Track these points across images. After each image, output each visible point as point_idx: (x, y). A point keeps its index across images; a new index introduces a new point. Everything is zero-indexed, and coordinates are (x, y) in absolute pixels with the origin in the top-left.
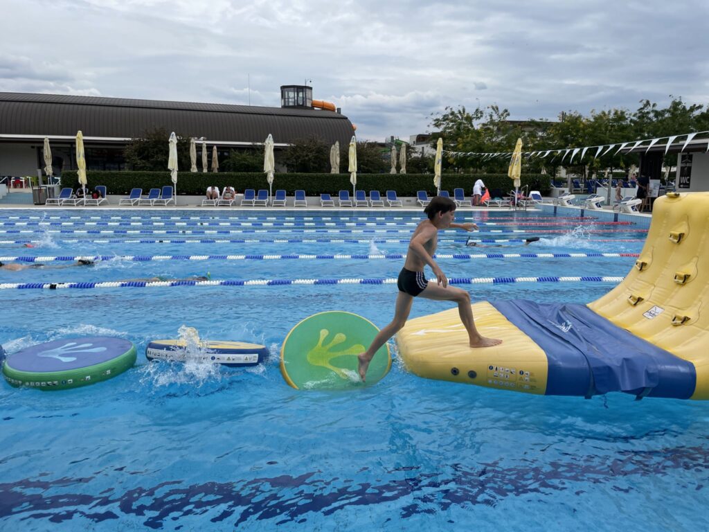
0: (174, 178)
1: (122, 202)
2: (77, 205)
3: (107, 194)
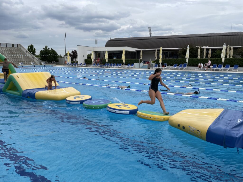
0: (187, 61)
1: (171, 68)
3: (167, 66)
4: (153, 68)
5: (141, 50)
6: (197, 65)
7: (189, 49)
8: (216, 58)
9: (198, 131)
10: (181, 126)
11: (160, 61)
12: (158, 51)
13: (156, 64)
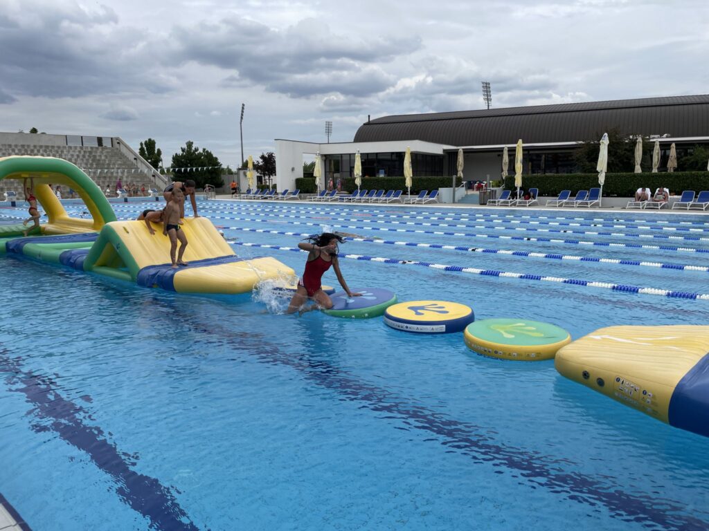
0: (602, 180)
1: (550, 203)
2: (511, 206)
3: (539, 196)
4: (495, 202)
5: (461, 148)
6: (631, 194)
7: (609, 145)
8: (693, 172)
9: (645, 393)
10: (593, 379)
11: (518, 182)
12: (512, 152)
13: (504, 189)
